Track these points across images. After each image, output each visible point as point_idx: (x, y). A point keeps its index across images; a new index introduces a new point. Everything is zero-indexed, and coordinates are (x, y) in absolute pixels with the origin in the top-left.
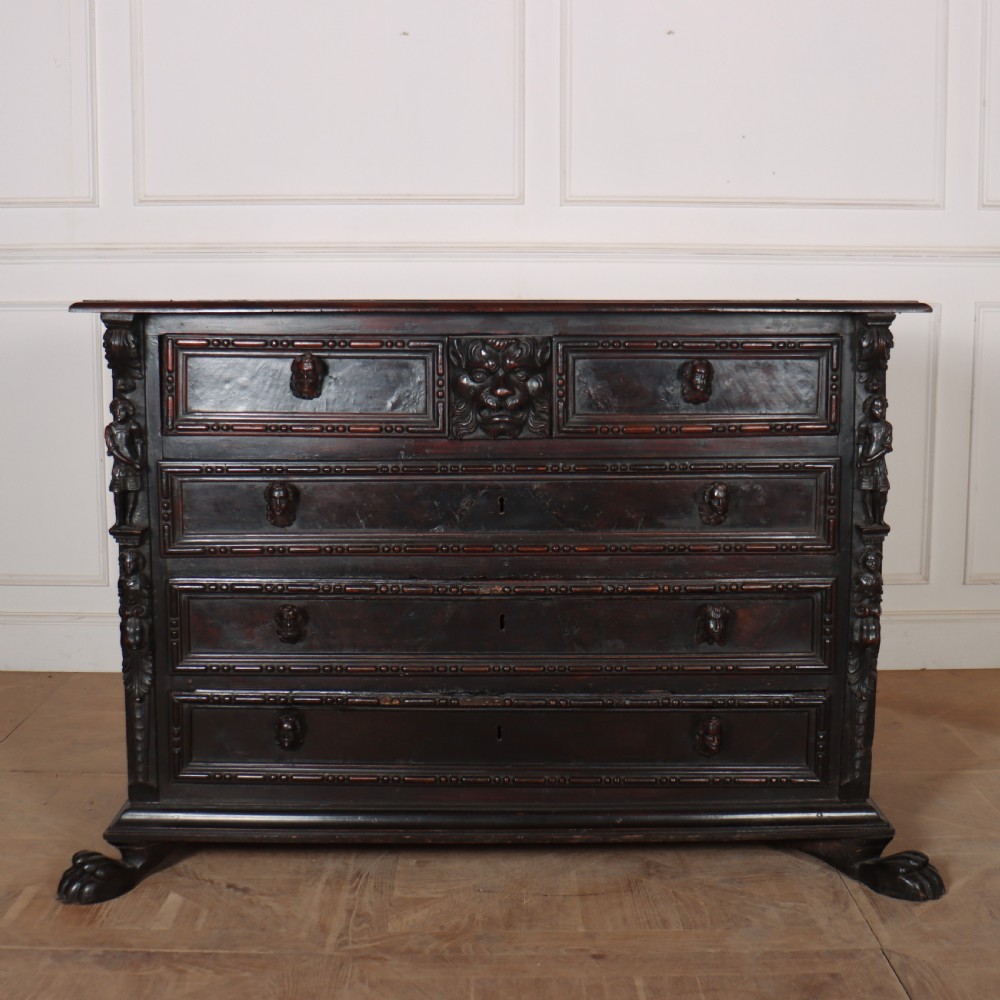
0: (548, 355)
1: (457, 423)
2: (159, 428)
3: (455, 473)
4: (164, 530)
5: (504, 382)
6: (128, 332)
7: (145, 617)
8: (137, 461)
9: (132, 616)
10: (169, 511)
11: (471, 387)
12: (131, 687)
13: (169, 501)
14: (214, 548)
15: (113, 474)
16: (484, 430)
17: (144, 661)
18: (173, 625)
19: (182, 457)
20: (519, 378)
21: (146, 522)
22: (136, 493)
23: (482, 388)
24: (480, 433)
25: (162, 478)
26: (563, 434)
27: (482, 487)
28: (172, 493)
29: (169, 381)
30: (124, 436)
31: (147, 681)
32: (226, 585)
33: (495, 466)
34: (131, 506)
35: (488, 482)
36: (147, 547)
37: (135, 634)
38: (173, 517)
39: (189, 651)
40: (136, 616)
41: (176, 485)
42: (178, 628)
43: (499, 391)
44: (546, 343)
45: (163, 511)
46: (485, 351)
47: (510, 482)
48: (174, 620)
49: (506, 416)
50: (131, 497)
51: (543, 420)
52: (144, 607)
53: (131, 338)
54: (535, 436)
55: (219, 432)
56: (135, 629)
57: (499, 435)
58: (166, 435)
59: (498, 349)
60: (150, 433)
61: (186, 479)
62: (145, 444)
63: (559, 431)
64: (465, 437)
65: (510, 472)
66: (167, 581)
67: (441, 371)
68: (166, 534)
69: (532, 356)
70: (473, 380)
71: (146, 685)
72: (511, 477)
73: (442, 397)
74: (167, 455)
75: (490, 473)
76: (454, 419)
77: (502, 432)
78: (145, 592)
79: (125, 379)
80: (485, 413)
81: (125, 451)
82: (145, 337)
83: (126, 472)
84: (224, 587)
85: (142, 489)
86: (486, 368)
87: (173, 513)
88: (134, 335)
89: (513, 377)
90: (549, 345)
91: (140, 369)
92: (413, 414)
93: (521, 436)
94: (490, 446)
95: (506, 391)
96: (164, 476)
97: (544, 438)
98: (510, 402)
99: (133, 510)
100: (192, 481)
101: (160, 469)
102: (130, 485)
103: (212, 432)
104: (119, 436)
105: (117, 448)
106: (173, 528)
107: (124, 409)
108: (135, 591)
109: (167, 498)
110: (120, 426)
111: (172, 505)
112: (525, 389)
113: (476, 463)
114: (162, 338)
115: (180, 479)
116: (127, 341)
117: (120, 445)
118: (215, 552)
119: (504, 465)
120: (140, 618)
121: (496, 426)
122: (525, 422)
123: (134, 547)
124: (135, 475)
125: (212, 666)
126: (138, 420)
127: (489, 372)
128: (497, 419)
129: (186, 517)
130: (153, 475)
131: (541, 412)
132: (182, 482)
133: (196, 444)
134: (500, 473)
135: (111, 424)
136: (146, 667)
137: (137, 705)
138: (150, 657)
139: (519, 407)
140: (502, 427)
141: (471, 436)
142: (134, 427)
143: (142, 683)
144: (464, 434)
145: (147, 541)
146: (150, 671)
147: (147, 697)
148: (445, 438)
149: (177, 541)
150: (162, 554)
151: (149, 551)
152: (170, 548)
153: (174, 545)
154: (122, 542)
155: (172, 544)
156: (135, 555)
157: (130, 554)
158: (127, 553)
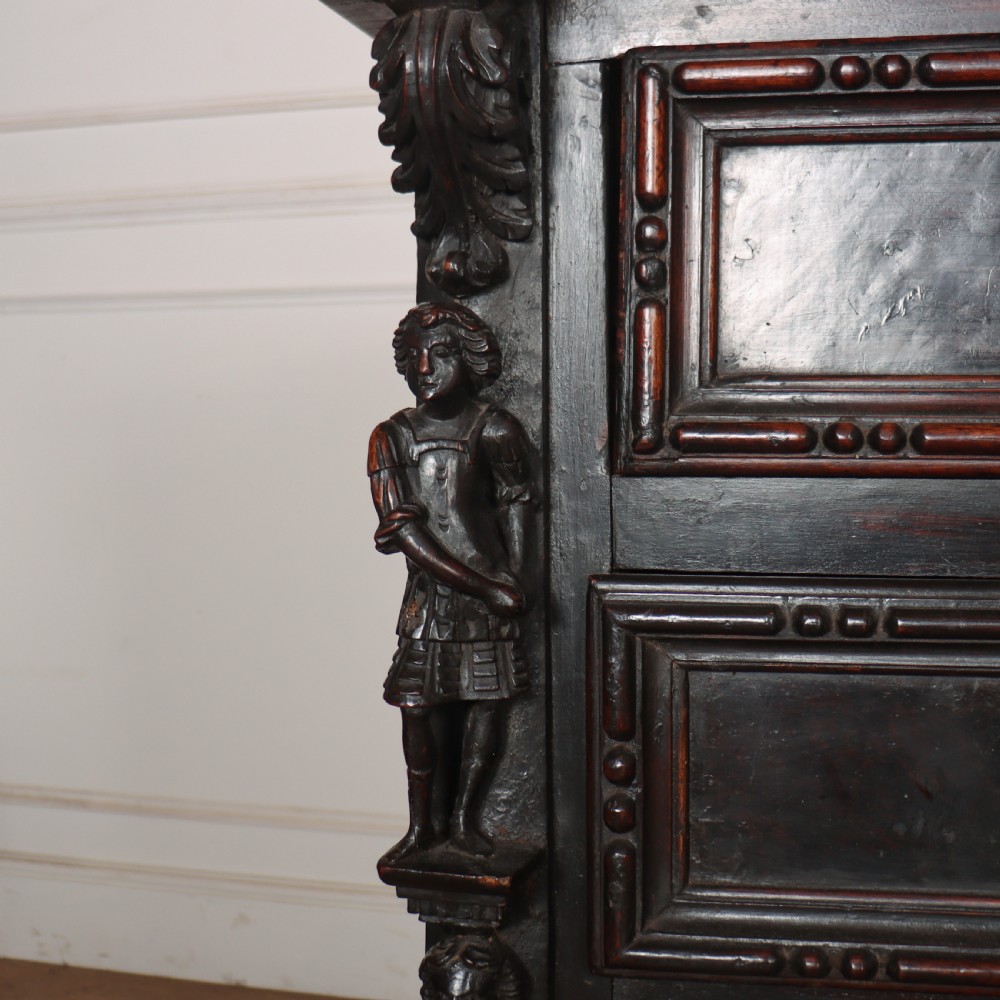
2: (600, 445)
4: (608, 865)
6: (475, 15)
8: (504, 577)
10: (633, 792)
13: (633, 747)
14: (818, 955)
15: (403, 632)
19: (692, 565)
21: (536, 836)
22: (499, 713)
25: (606, 654)
28: (648, 716)
29: (642, 242)
30: (451, 465)
34: (476, 763)
36: (539, 929)
38: (645, 816)
41: (663, 678)
45: (609, 791)
50: (479, 728)
53: (485, 38)
55: (856, 461)
58: (631, 473)
60: (561, 465)
61: (709, 657)
62: (540, 506)
68: (618, 887)
74: (628, 558)
79: (466, 235)
81: (453, 532)
82: (550, 70)
83: (456, 619)
85: (523, 692)
87: (646, 796)
88: (501, 28)
91: (524, 190)
96: (618, 644)
99: (486, 778)
100: (734, 668)
101: (599, 612)
102: (475, 680)
103: (829, 460)
104: (430, 466)
105: (419, 518)
106: (646, 861)
107: (453, 348)
109: (627, 736)
110: (435, 426)
111: (645, 768)
114: (617, 75)
115: (681, 657)
116: (470, 54)
117: (434, 507)
124: (492, 638)
126: (514, 407)
129: (703, 817)
130: (569, 637)
132: (689, 668)
133: (757, 512)
135: (400, 418)
142: (490, 432)
145: (539, 909)
149: (661, 912)
150: (598, 964)
151: (543, 945)
152: (632, 945)
153: (646, 928)
154: (432, 913)
155: (638, 926)
156: (485, 967)
157: (466, 965)
158: (457, 957)
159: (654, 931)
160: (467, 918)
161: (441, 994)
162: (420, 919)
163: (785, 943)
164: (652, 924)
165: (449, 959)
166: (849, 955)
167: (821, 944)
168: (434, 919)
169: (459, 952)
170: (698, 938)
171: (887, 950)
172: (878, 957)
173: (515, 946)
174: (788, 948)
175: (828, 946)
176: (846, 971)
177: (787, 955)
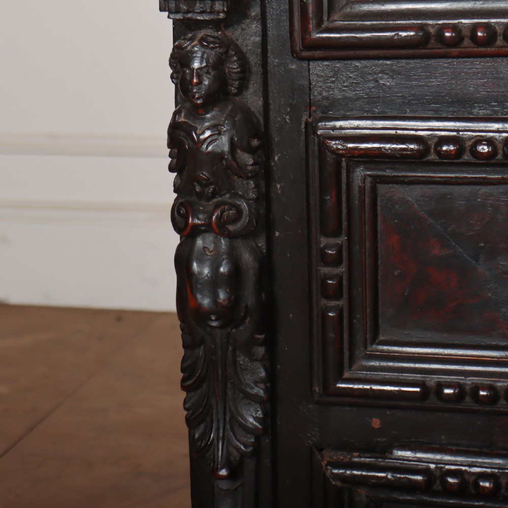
7: (247, 235)
9: (207, 228)
12: (205, 434)
14: (454, 28)
17: (242, 359)
18: (326, 260)
31: (252, 417)
32: (490, 142)
36: (255, 27)
37: (215, 281)
39: (374, 340)
40: (221, 228)
42: (342, 269)
48: (329, 244)
52: (244, 205)
56: (215, 269)
66: (311, 128)
71: (247, 430)
78: (248, 160)
84: (484, 149)
108: (217, 157)
118: (457, 41)
120: (231, 236)
123: (216, 24)
125: (441, 386)
136: (248, 379)
137: (224, 485)
138: (261, 351)
143: (236, 423)
146: (259, 391)
147: (250, 464)
149: (342, 8)
150: (298, 49)
151: (258, 39)
152: (321, 29)
153: (331, 19)
154: (177, 11)
155: (325, 18)
156: (216, 47)
157: (203, 46)
158: (196, 42)
159: (336, 21)
160: (202, 12)
161: (185, 69)
162: (169, 17)
163: (430, 22)
164: (335, 17)
165: (191, 43)
166: (475, 27)
167: (456, 21)
168: (179, 16)
169: (197, 39)
170: (368, 23)
171: (503, 23)
172: (497, 28)
173: (237, 40)
174: (433, 26)
175: (461, 23)
176: (473, 37)
177: (432, 30)
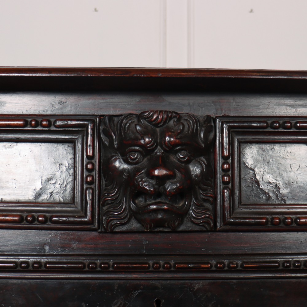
0: (212, 136)
1: (107, 213)
3: (105, 270)
5: (163, 163)
11: (124, 170)
16: (139, 221)
20: (179, 160)
23: (137, 171)
24: (134, 225)
26: (228, 227)
27: (136, 288)
33: (151, 262)
35: (142, 282)
43: (156, 172)
44: (210, 122)
46: (140, 126)
47: (168, 282)
49: (165, 204)
51: (207, 210)
54: (197, 228)
57: (156, 227)
59: (156, 124)
63: (225, 222)
64: (118, 229)
65: (168, 270)
67: (90, 153)
69: (195, 134)
70: (126, 162)
72: (169, 276)
73: (92, 182)
75: (145, 270)
76: (105, 208)
77: (160, 223)
80: (140, 201)
86: (141, 145)
89: (173, 158)
90: (213, 124)
92: (60, 203)
93: (182, 228)
94: (145, 240)
95: (164, 172)
97: (207, 231)
98: (170, 187)
112: (188, 172)
113: (129, 260)
119: (162, 262)
121: (153, 216)
122: (187, 212)
127: (146, 151)
128: (155, 207)
131: (205, 200)
134: (156, 270)
139: (180, 194)
140: (160, 216)
141: (124, 228)
144: (116, 225)
148: (95, 230)
